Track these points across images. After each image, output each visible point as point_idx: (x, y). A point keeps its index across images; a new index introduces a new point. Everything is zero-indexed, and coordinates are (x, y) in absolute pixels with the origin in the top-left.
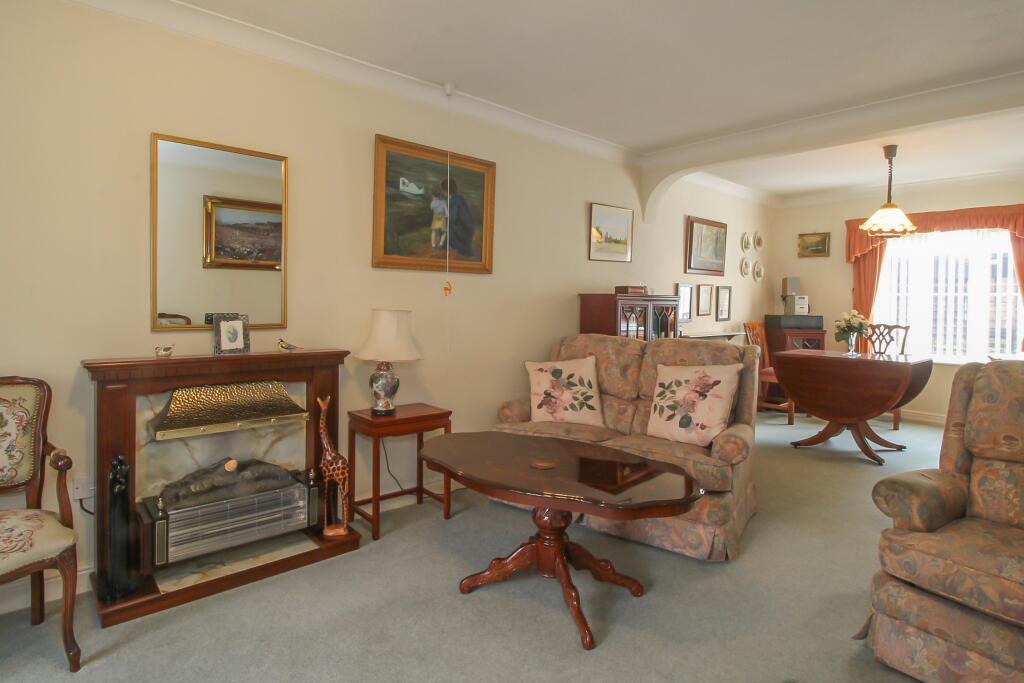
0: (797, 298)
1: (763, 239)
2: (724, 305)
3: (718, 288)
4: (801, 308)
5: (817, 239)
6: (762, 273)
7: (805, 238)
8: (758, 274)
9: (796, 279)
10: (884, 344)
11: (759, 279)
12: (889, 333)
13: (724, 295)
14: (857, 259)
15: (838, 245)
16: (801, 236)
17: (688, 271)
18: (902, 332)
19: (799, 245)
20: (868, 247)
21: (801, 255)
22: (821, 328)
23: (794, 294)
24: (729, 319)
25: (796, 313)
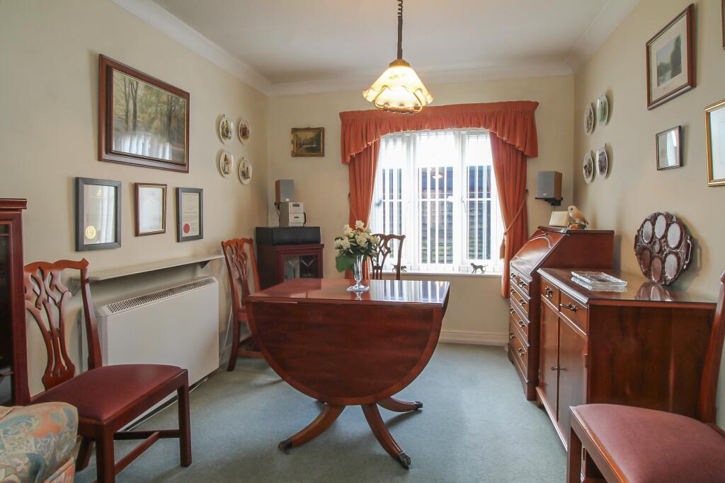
0: (291, 204)
1: (250, 129)
2: (189, 216)
3: (177, 190)
4: (295, 219)
5: (311, 135)
6: (250, 174)
7: (299, 133)
8: (245, 175)
9: (291, 182)
10: (381, 257)
11: (247, 182)
12: (385, 244)
13: (189, 202)
14: (353, 159)
15: (333, 142)
16: (295, 130)
17: (105, 156)
18: (396, 242)
19: (293, 142)
20: (363, 146)
21: (295, 154)
22: (318, 241)
23: (288, 200)
24: (200, 237)
25: (290, 225)
